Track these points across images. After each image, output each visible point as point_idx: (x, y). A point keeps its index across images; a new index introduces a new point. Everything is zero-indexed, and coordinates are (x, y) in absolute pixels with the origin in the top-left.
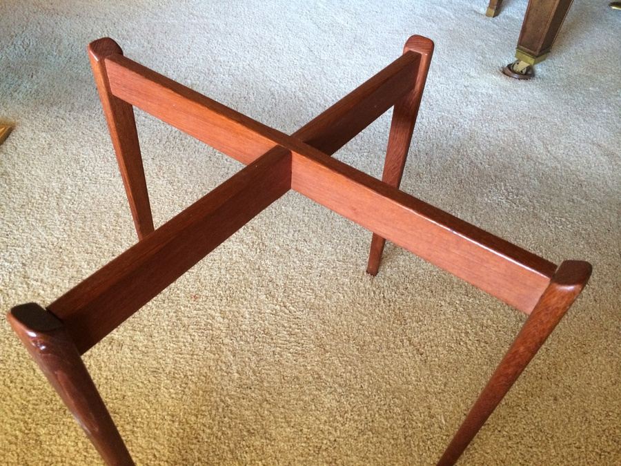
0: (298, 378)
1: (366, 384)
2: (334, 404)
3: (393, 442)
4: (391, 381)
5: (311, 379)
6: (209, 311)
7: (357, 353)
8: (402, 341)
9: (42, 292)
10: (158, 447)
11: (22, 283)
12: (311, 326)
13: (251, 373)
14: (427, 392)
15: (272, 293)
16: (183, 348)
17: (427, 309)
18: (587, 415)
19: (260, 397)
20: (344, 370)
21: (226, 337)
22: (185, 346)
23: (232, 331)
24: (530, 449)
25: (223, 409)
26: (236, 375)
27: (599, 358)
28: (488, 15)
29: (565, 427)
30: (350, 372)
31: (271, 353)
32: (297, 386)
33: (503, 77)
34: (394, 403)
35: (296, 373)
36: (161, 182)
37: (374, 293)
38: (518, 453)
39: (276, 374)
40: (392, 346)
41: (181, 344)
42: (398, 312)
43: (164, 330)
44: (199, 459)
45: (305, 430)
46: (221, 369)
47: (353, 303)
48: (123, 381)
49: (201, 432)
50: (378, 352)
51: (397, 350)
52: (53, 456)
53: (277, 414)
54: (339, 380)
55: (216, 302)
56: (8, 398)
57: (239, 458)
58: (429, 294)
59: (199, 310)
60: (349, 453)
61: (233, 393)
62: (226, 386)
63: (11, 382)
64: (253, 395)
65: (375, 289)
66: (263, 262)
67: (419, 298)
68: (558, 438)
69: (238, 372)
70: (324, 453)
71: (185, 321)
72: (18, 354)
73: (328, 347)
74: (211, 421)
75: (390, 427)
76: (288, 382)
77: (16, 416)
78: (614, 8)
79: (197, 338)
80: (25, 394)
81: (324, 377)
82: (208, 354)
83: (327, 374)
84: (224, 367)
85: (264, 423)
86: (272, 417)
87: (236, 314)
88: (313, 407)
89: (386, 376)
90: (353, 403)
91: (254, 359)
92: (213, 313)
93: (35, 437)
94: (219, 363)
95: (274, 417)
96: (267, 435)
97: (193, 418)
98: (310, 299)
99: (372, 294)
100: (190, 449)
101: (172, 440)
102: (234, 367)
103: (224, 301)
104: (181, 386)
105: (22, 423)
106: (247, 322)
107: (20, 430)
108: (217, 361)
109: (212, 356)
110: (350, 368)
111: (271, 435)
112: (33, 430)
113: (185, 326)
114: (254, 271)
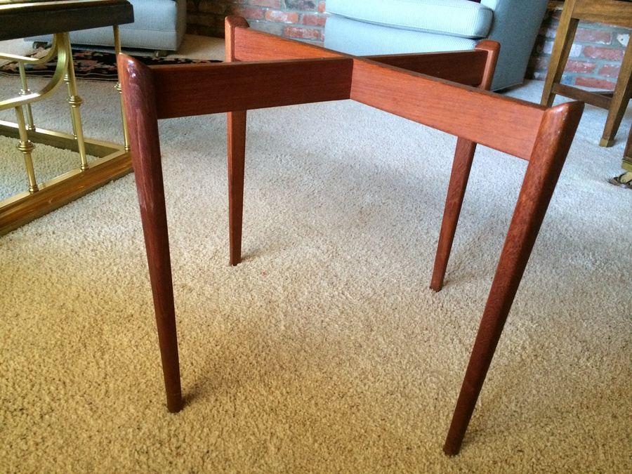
0: (339, 343)
1: (406, 361)
2: (369, 367)
3: (420, 406)
4: (432, 364)
5: (352, 345)
6: (273, 284)
7: (403, 338)
8: (452, 340)
10: (197, 358)
11: (129, 240)
12: (364, 311)
13: (297, 330)
15: (334, 284)
16: (243, 302)
19: (299, 347)
20: (386, 347)
21: (283, 302)
23: (289, 300)
25: (263, 347)
26: (283, 328)
28: (601, 145)
29: (621, 440)
30: (393, 350)
31: (320, 321)
32: (337, 347)
33: (608, 184)
34: (431, 380)
35: (338, 338)
36: (261, 203)
37: (433, 302)
38: (559, 448)
39: (319, 335)
40: (441, 340)
41: (242, 299)
42: (454, 319)
43: (230, 288)
44: (230, 374)
45: (335, 378)
46: (270, 322)
47: (410, 304)
48: (185, 311)
49: (238, 358)
50: (425, 342)
51: (445, 344)
52: (108, 344)
53: (311, 362)
54: (379, 352)
56: (89, 302)
57: (266, 382)
59: (265, 281)
60: (373, 404)
61: (275, 339)
62: (271, 333)
63: (95, 294)
64: (294, 344)
65: (434, 300)
66: (332, 264)
70: (348, 398)
71: (251, 286)
72: (108, 279)
73: (375, 328)
74: (249, 352)
75: (422, 396)
76: (329, 343)
77: (90, 314)
79: (257, 298)
80: (102, 302)
81: (365, 347)
82: (262, 310)
83: (368, 346)
84: (273, 321)
85: (297, 364)
86: (306, 363)
87: (297, 290)
88: (348, 365)
89: (428, 360)
90: (388, 370)
91: (303, 321)
92: (276, 286)
93: (99, 330)
94: (271, 318)
95: (308, 363)
96: (297, 373)
97: (234, 347)
98: (369, 294)
99: (431, 302)
100: (224, 366)
101: (211, 357)
102: (283, 323)
103: (289, 280)
104: (231, 325)
105: (92, 319)
106: (305, 297)
107: (89, 323)
108: (269, 316)
109: (266, 312)
110: (393, 346)
111: (301, 374)
112: (99, 325)
113: (249, 289)
114: (322, 267)
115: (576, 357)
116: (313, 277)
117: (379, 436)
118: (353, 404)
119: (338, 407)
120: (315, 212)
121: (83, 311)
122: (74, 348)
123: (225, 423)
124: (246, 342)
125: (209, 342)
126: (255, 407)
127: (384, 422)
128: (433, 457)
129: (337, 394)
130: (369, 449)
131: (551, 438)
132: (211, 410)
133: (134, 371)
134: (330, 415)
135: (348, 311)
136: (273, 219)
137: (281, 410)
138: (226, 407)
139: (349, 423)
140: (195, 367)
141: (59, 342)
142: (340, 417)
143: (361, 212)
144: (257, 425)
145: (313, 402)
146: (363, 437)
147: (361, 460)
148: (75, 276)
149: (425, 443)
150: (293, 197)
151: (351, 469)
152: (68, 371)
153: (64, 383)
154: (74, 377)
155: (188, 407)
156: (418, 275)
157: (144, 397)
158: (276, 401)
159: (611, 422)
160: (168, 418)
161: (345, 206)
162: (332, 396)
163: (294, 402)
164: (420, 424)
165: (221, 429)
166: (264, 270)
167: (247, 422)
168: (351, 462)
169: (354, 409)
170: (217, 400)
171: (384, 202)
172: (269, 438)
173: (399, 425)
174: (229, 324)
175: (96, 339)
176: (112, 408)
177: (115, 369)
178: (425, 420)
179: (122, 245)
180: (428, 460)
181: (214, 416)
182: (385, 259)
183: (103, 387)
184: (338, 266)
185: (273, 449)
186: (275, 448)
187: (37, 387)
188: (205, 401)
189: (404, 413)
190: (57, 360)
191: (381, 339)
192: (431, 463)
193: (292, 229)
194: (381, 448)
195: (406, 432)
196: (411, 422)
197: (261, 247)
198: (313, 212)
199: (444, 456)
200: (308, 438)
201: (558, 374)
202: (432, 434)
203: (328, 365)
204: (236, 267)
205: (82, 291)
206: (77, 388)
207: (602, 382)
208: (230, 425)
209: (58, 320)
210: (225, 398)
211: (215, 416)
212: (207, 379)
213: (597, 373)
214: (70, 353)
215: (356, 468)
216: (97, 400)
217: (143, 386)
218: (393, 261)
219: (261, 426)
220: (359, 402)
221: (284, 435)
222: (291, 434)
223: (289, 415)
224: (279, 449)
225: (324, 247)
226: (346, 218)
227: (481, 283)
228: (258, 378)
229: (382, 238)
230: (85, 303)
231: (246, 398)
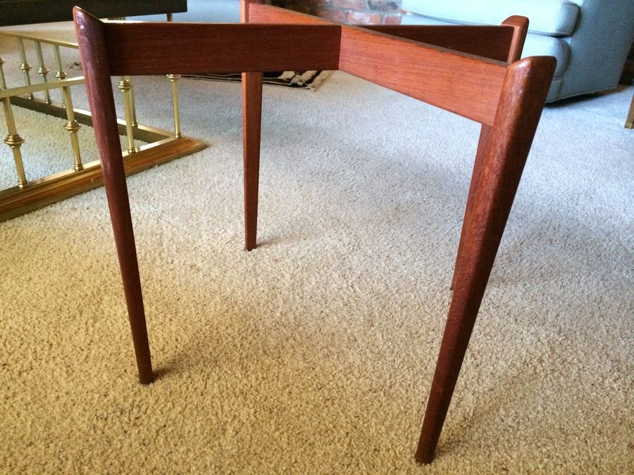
0: (333, 335)
1: (401, 360)
2: (358, 362)
3: (402, 408)
5: (346, 338)
6: (282, 271)
7: (404, 336)
9: (164, 228)
10: (184, 335)
11: (154, 220)
12: (369, 306)
13: (292, 318)
15: (346, 276)
16: (246, 286)
17: (503, 330)
19: (290, 334)
20: (382, 343)
21: (286, 290)
22: (248, 285)
23: (294, 288)
25: (252, 331)
26: (278, 314)
30: (389, 348)
31: (319, 311)
32: (329, 339)
35: (334, 330)
36: (295, 194)
39: (314, 325)
41: (245, 283)
43: (238, 271)
44: (211, 353)
45: (318, 369)
46: (268, 307)
47: (422, 303)
48: (186, 290)
49: (224, 339)
52: (103, 313)
53: (297, 350)
54: (374, 348)
56: (98, 274)
57: (245, 365)
58: (512, 320)
59: (275, 268)
60: (351, 399)
61: (268, 324)
62: (265, 318)
63: (107, 266)
64: (284, 331)
66: (350, 257)
69: (281, 313)
70: (325, 391)
71: (259, 271)
73: (376, 324)
74: (237, 334)
75: (407, 398)
76: (322, 334)
77: (96, 284)
79: (261, 283)
80: (111, 274)
81: (360, 342)
82: (263, 295)
83: (363, 340)
84: (271, 307)
85: (282, 352)
86: (292, 351)
87: (305, 279)
88: (336, 357)
89: (425, 361)
90: (378, 368)
91: (301, 310)
92: (285, 273)
93: (99, 300)
94: (269, 304)
95: (294, 351)
96: (280, 360)
97: (223, 328)
98: (380, 289)
100: (208, 345)
101: (198, 335)
102: (280, 309)
103: (300, 269)
104: (227, 306)
105: (96, 289)
106: (311, 286)
107: (92, 293)
108: (268, 302)
109: (266, 297)
110: (390, 343)
111: (283, 361)
112: (100, 296)
113: (256, 274)
114: (338, 259)
115: (602, 376)
116: (325, 268)
117: (347, 434)
118: (329, 397)
119: (312, 398)
120: (348, 206)
121: (90, 281)
122: (71, 314)
123: (190, 400)
124: (236, 325)
125: (200, 321)
126: (225, 388)
127: (356, 419)
128: (401, 463)
129: (314, 386)
130: (333, 444)
131: (546, 460)
132: (180, 387)
133: (119, 341)
134: (301, 406)
135: (353, 304)
136: (302, 209)
137: (252, 394)
138: (197, 385)
139: (319, 415)
140: (179, 343)
141: (58, 307)
142: (312, 409)
143: (397, 208)
144: (222, 406)
145: (287, 390)
146: (329, 432)
147: (320, 455)
148: (94, 248)
149: (396, 447)
150: (330, 190)
151: (307, 463)
152: (58, 334)
153: (51, 345)
154: (62, 340)
155: (159, 380)
156: (441, 275)
157: (121, 366)
158: (249, 385)
159: (625, 452)
160: (136, 389)
161: (381, 202)
162: (310, 386)
163: (267, 388)
164: (396, 427)
165: (184, 406)
166: (277, 257)
167: (212, 402)
168: (308, 455)
169: (329, 403)
170: (190, 377)
171: (424, 199)
172: (230, 420)
173: (373, 424)
174: (225, 306)
175: (93, 307)
176: (87, 373)
177: (101, 337)
178: (403, 422)
179: (147, 224)
180: (394, 464)
181: (181, 393)
182: (408, 256)
183: (85, 353)
184: (355, 260)
185: (231, 431)
186: (233, 431)
187: (25, 345)
188: (177, 376)
189: (382, 413)
190: (51, 323)
191: (379, 335)
192: (396, 468)
193: (318, 221)
194: (345, 446)
195: (378, 433)
196: (387, 423)
197: (282, 235)
198: (346, 206)
199: (414, 463)
200: (270, 425)
201: (574, 392)
202: (407, 438)
203: (314, 356)
204: (250, 252)
205: (95, 263)
206: (61, 351)
207: (627, 407)
208: (196, 403)
209: (64, 287)
210: (198, 376)
211: (183, 393)
212: (186, 355)
213: (623, 397)
214: (65, 317)
215: (312, 462)
216: (76, 363)
217: (122, 356)
218: (417, 259)
219: (226, 408)
220: (336, 395)
221: (247, 419)
222: (255, 419)
223: (258, 400)
224: (237, 433)
225: (346, 240)
226: (379, 214)
227: (511, 289)
228: (238, 360)
229: (412, 235)
230: (94, 273)
231: (219, 379)
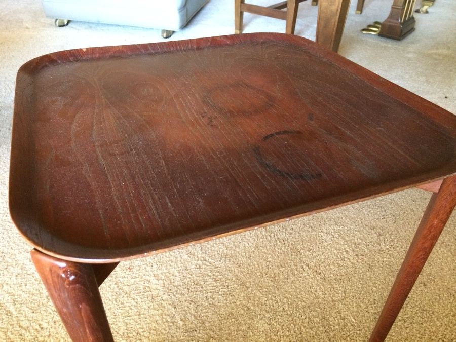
0: (232, 314)
1: (286, 305)
2: (267, 327)
4: (304, 299)
5: (242, 311)
6: (144, 277)
7: (272, 284)
8: (302, 267)
12: (230, 271)
13: (193, 318)
14: (333, 301)
15: (192, 253)
16: (130, 311)
17: (312, 240)
18: (450, 291)
19: (206, 336)
20: (266, 299)
21: (164, 294)
22: (131, 309)
23: (168, 288)
24: (421, 325)
26: (181, 323)
27: (442, 249)
29: (439, 303)
30: (272, 300)
31: (205, 299)
32: (233, 320)
34: (313, 315)
35: (229, 309)
37: (270, 236)
38: (415, 330)
39: (213, 314)
40: (296, 272)
41: (127, 308)
42: (292, 247)
43: (110, 300)
46: (167, 321)
47: (257, 247)
50: (287, 279)
51: (301, 275)
54: (264, 307)
55: (148, 268)
58: (310, 229)
59: (136, 277)
61: (182, 338)
62: (174, 334)
64: (199, 335)
65: (269, 234)
67: (304, 234)
68: (437, 312)
69: (182, 320)
71: (126, 289)
73: (248, 284)
75: (316, 335)
76: (225, 319)
78: (364, 32)
79: (140, 300)
81: (252, 308)
82: (152, 311)
83: (254, 305)
84: (169, 319)
87: (168, 274)
88: (251, 333)
91: (192, 306)
92: (148, 278)
94: (164, 316)
98: (223, 251)
99: (269, 238)
102: (177, 317)
103: (155, 266)
106: (178, 278)
108: (162, 315)
109: (157, 312)
110: (270, 296)
113: (127, 293)
